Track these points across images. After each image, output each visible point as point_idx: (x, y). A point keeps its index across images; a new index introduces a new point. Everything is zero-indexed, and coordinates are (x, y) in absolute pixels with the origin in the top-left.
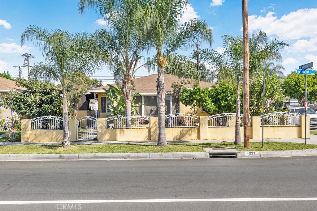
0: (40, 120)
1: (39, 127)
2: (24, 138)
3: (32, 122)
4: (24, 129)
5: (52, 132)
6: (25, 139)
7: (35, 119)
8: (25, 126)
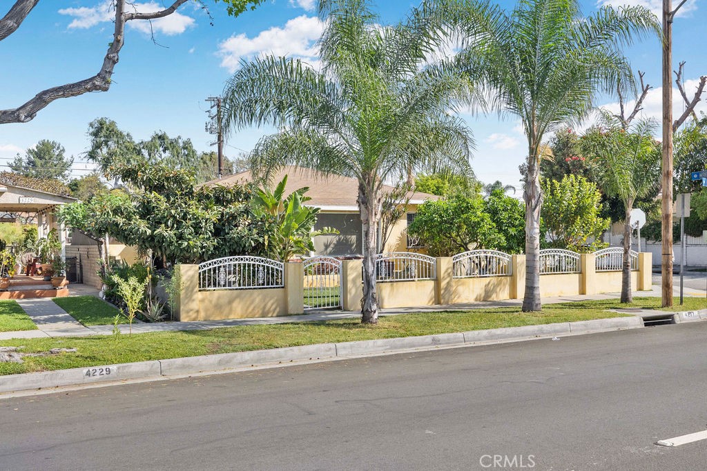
0: (220, 267)
1: (219, 283)
2: (188, 312)
3: (201, 271)
4: (188, 287)
5: (251, 295)
6: (191, 313)
7: (209, 264)
8: (191, 282)
